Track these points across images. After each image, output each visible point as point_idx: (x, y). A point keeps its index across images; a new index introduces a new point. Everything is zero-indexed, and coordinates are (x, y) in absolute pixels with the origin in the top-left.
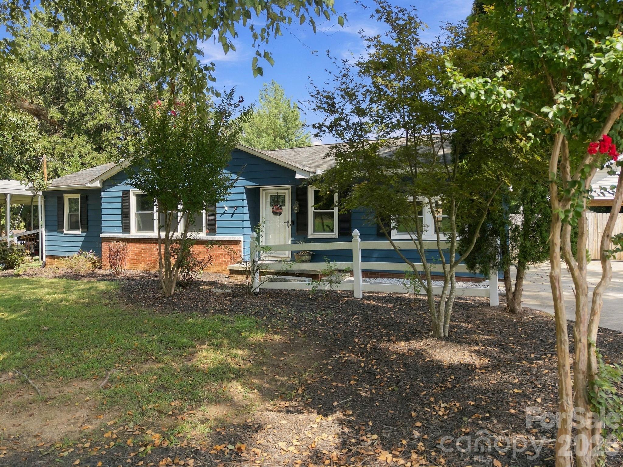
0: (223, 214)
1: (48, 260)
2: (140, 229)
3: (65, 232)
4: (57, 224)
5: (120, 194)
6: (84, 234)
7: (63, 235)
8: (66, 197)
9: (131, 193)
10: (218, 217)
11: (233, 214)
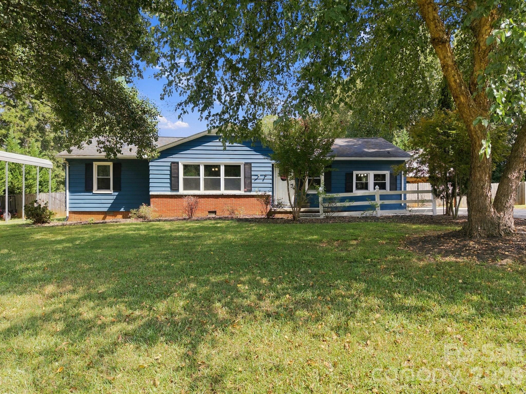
0: (257, 179)
1: (71, 215)
2: (185, 189)
3: (94, 192)
4: (84, 186)
5: (169, 164)
6: (117, 194)
7: (91, 194)
8: (95, 165)
9: (180, 164)
10: (253, 181)
11: (264, 179)
